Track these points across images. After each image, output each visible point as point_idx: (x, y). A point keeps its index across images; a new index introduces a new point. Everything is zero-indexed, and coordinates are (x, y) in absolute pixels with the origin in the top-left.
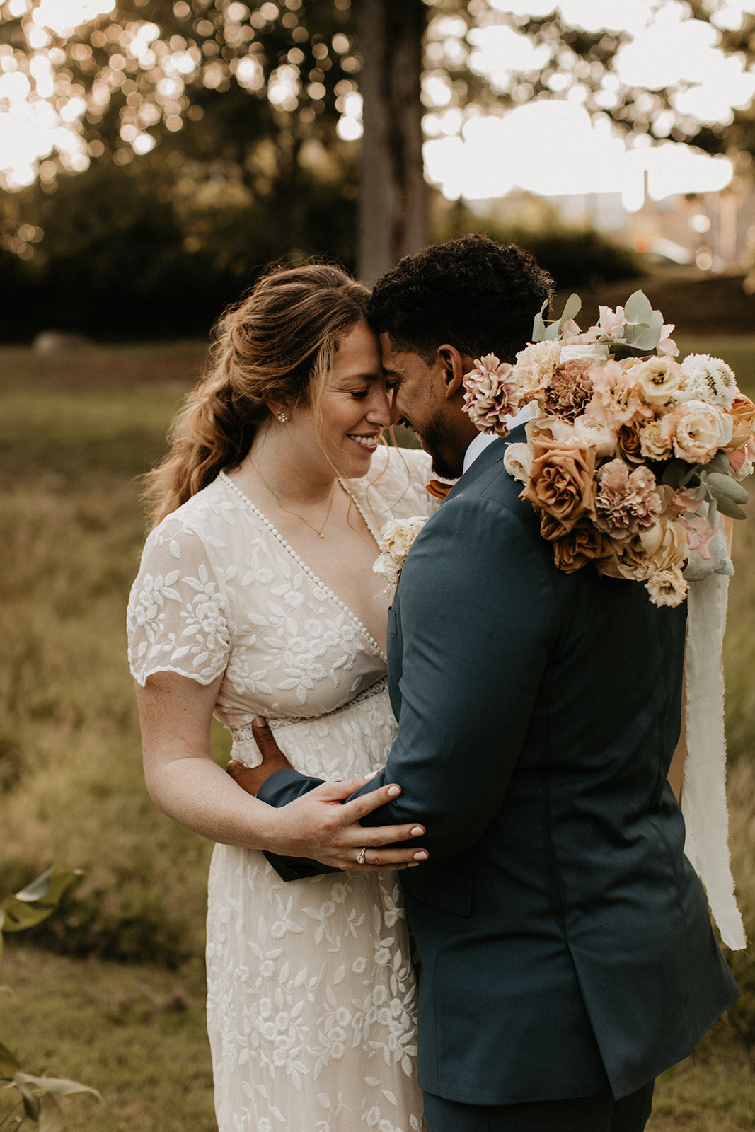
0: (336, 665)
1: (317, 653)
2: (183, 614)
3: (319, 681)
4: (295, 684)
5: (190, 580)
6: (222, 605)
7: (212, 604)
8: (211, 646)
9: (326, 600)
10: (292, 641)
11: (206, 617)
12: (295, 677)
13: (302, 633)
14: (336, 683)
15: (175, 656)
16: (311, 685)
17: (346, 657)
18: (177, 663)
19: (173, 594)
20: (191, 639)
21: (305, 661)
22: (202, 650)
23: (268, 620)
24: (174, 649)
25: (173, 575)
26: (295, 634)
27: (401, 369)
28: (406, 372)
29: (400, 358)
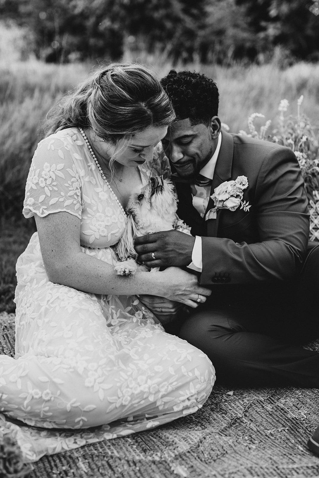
0: (112, 232)
1: (107, 224)
3: (102, 236)
4: (91, 234)
10: (98, 214)
12: (93, 231)
13: (104, 212)
14: (109, 241)
16: (98, 237)
17: (118, 230)
21: (100, 225)
23: (91, 201)
24: (65, 201)
26: (101, 212)
27: (197, 132)
28: (199, 133)
29: (196, 127)
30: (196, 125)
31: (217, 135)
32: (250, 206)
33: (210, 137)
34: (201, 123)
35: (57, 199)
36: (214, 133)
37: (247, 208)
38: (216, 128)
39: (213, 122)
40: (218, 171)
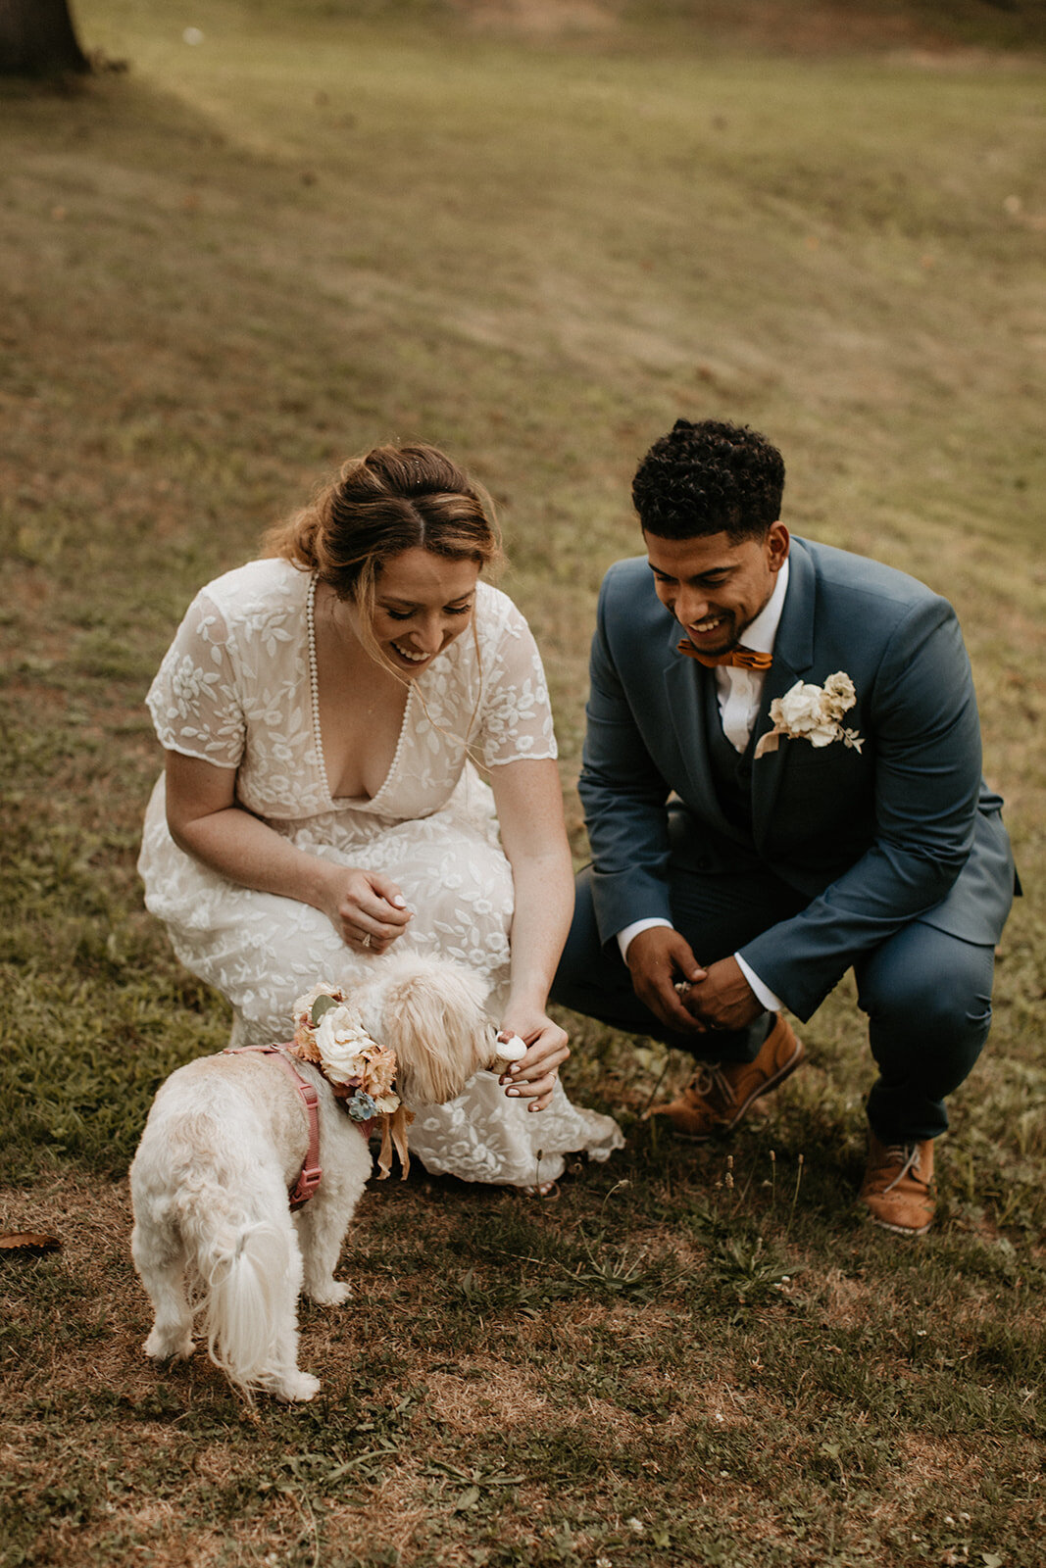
27: (740, 561)
28: (745, 562)
29: (737, 551)
30: (738, 544)
31: (781, 564)
32: (862, 741)
33: (767, 568)
34: (750, 539)
35: (195, 731)
36: (773, 557)
37: (855, 741)
38: (779, 548)
39: (774, 534)
40: (783, 648)
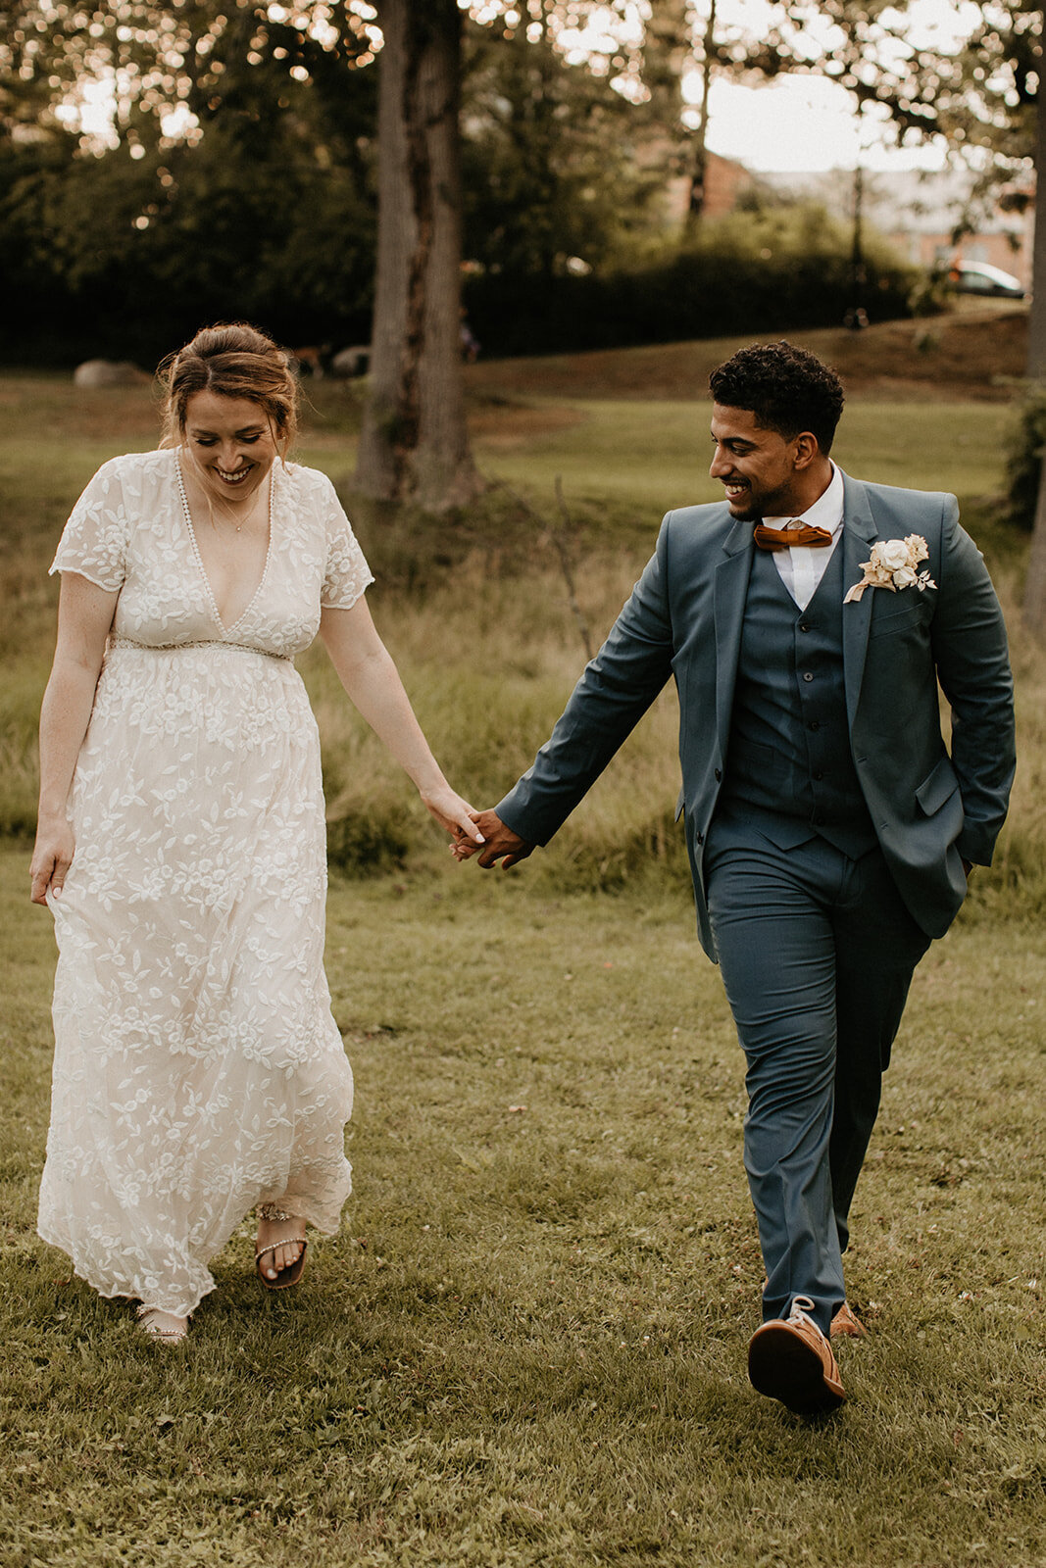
0: (171, 614)
1: (163, 599)
2: (97, 534)
3: (153, 620)
4: (138, 614)
5: (110, 513)
6: (128, 538)
7: (121, 535)
8: (114, 564)
9: (193, 567)
11: (113, 542)
12: (140, 609)
14: (165, 627)
15: (84, 563)
16: (146, 620)
18: (86, 568)
19: (96, 518)
20: (99, 554)
21: (151, 601)
22: (106, 565)
24: (85, 557)
25: (99, 505)
30: (763, 429)
36: (798, 458)
